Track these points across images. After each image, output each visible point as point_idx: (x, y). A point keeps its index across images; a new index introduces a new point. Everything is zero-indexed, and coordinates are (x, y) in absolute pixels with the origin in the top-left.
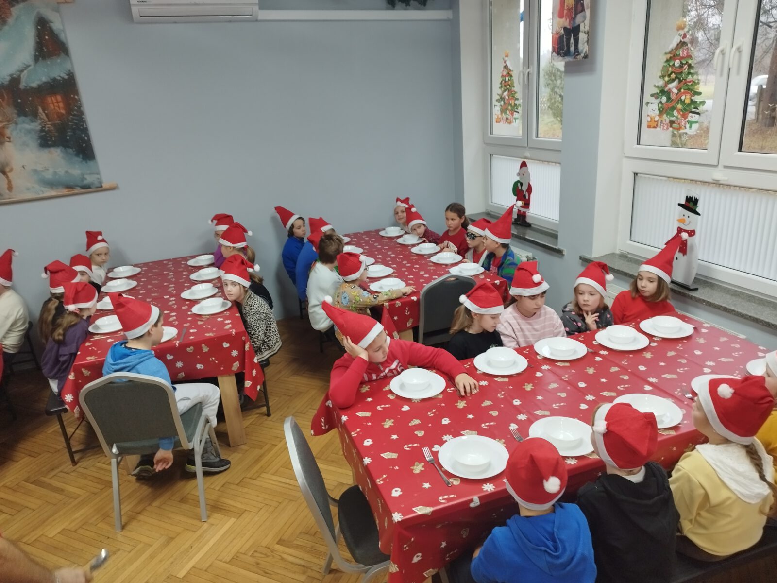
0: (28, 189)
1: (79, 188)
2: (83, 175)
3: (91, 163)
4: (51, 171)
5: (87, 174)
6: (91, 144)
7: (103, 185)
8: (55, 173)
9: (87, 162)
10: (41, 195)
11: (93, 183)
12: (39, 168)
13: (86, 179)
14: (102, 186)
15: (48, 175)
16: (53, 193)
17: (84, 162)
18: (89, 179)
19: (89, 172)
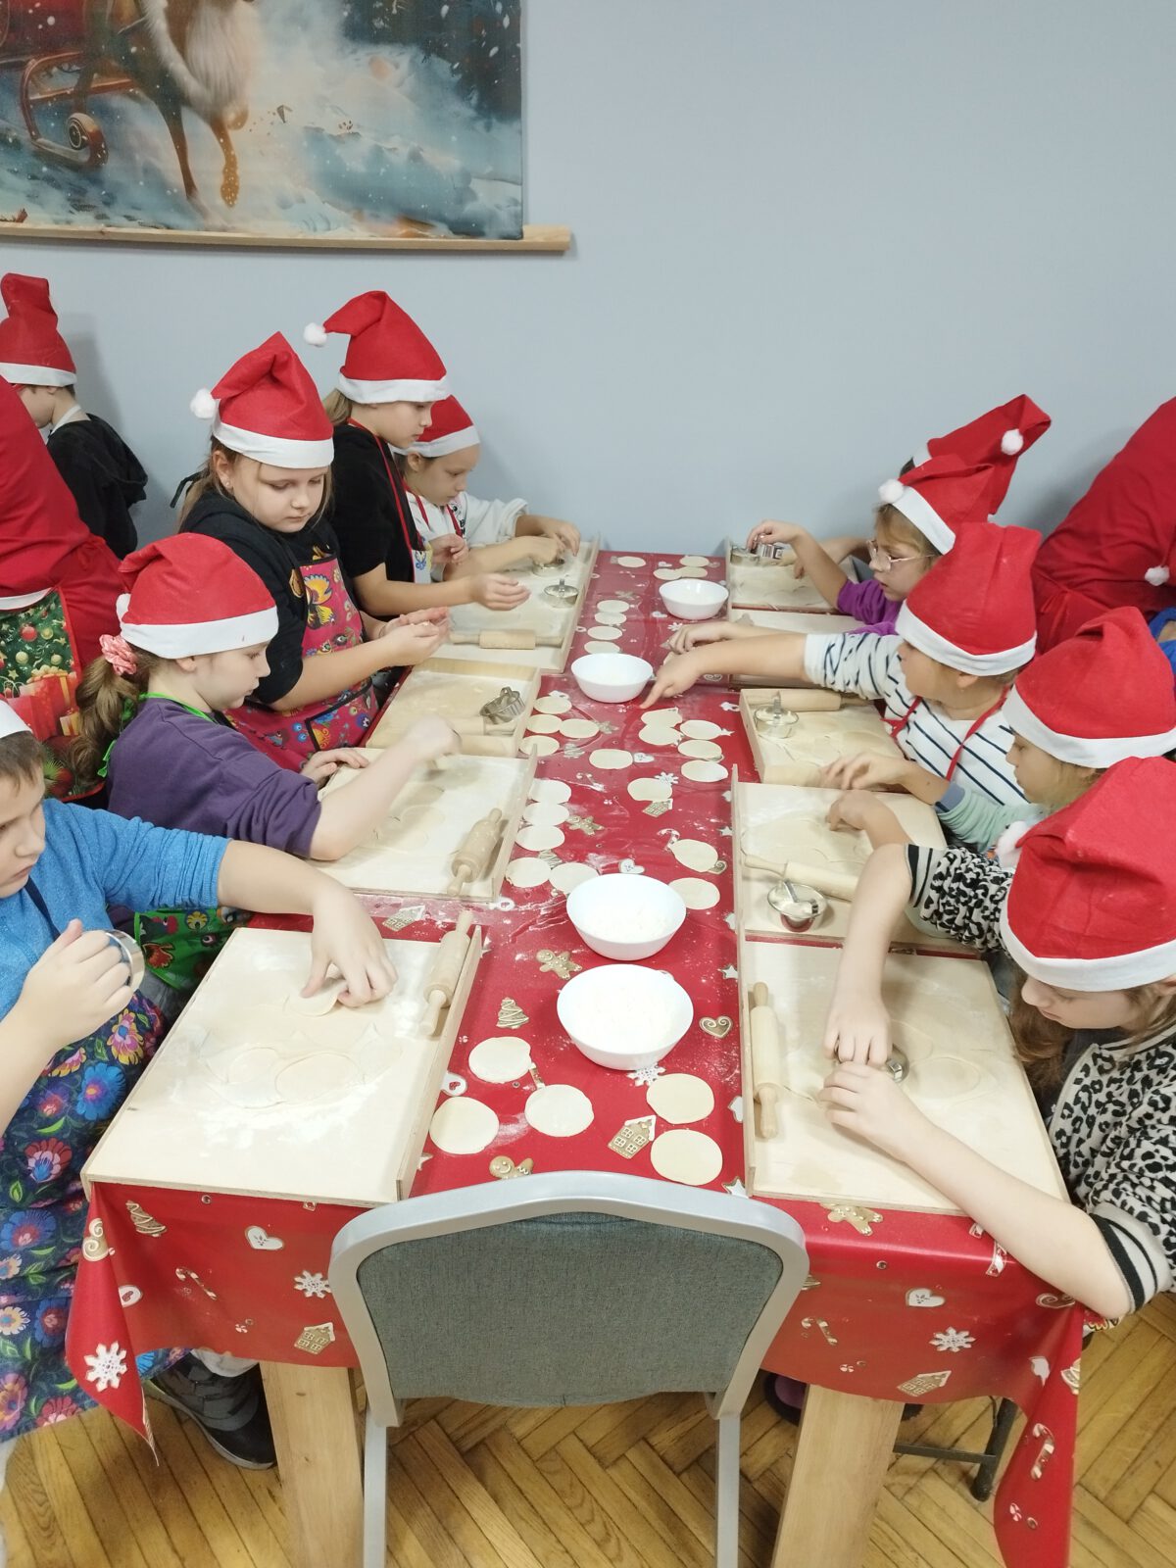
0: (284, 205)
1: (443, 229)
2: (467, 177)
3: (503, 132)
4: (367, 141)
5: (480, 177)
6: (518, 51)
7: (525, 228)
8: (378, 153)
9: (488, 127)
10: (322, 235)
11: (492, 217)
12: (330, 125)
13: (474, 196)
14: (521, 235)
15: (354, 160)
16: (359, 234)
17: (480, 125)
18: (486, 199)
19: (489, 169)
